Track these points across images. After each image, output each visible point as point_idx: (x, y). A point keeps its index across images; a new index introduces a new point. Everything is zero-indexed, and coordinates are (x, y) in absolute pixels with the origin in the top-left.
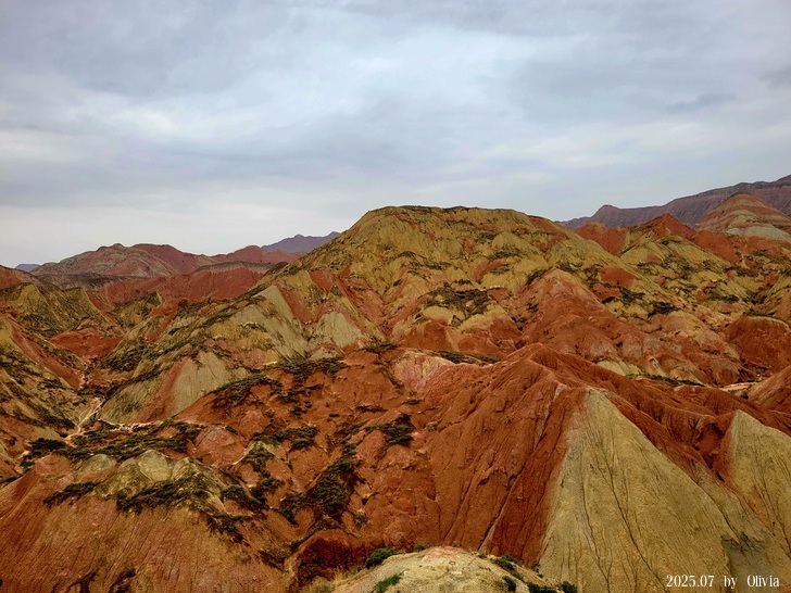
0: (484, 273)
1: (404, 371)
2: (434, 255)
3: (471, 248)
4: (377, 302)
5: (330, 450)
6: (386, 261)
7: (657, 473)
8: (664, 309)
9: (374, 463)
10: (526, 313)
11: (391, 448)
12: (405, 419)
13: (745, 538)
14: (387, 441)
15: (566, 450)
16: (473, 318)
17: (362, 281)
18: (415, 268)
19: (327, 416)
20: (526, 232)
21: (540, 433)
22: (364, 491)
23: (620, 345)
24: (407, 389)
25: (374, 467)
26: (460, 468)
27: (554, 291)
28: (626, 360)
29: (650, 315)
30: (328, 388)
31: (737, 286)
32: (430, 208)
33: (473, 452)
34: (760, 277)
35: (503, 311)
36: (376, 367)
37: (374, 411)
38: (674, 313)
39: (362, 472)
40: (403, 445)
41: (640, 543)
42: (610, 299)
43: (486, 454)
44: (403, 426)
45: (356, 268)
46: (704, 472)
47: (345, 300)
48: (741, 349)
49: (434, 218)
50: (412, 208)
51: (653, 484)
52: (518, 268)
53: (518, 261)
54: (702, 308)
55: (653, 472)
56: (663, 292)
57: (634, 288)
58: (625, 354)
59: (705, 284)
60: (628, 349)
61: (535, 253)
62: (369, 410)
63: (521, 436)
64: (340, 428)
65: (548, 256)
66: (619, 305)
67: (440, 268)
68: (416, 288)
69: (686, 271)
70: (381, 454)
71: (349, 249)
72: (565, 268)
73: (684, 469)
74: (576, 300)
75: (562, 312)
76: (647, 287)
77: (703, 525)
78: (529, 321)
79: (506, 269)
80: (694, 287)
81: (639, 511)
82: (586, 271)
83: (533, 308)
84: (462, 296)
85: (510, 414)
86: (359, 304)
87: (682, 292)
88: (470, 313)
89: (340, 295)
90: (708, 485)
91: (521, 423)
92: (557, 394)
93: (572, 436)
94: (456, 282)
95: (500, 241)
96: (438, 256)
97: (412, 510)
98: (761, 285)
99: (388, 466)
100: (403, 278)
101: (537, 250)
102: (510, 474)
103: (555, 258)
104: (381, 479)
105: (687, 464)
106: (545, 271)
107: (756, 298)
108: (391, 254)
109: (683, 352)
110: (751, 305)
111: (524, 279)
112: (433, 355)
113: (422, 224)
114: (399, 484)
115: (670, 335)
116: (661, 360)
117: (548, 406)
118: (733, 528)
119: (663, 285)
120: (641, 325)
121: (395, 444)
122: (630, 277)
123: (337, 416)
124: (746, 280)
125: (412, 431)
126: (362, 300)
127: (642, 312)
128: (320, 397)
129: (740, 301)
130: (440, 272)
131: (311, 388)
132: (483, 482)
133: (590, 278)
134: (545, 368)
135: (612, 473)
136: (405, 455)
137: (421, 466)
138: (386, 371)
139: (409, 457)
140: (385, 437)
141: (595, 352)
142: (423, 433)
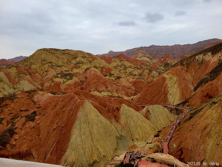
0: (73, 68)
1: (37, 98)
2: (59, 63)
3: (70, 61)
4: (40, 77)
5: (7, 125)
6: (43, 65)
7: (101, 122)
8: (119, 78)
10: (84, 80)
11: (27, 122)
12: (35, 113)
13: (121, 136)
14: (27, 120)
15: (77, 118)
16: (69, 81)
17: (35, 70)
18: (52, 67)
19: (8, 114)
20: (86, 57)
21: (72, 114)
22: (16, 137)
23: (107, 87)
24: (38, 103)
25: (21, 129)
26: (48, 126)
27: (91, 73)
28: (108, 91)
29: (116, 79)
30: (10, 105)
31: (136, 72)
32: (58, 49)
33: (52, 121)
34: (142, 70)
35: (77, 79)
36: (28, 97)
37: (25, 111)
38: (121, 79)
39: (16, 131)
40: (32, 121)
41: (94, 141)
42: (106, 76)
43: (56, 121)
44: (33, 115)
45: (33, 67)
46: (113, 120)
47: (28, 76)
48: (136, 87)
49: (59, 52)
50: (52, 49)
51: (99, 125)
52: (83, 67)
53: (83, 65)
54: (128, 78)
55: (100, 122)
56: (119, 74)
57: (112, 73)
58: (108, 90)
59: (129, 71)
60: (109, 88)
61: (88, 63)
62: (23, 111)
63: (66, 115)
64: (13, 117)
65: (91, 64)
66: (108, 77)
67: (60, 67)
68: (52, 72)
69: (125, 68)
70: (24, 124)
71: (31, 60)
72: (95, 67)
73: (109, 120)
74: (97, 76)
75: (93, 79)
76: (116, 72)
77: (111, 134)
78: (85, 82)
79: (79, 67)
80: (127, 72)
81: (95, 133)
82: (101, 68)
83: (86, 78)
84: (66, 75)
85: (64, 109)
86: (33, 77)
87: (124, 74)
88: (68, 79)
89: (27, 75)
90: (114, 123)
91: (67, 111)
92: (77, 102)
93: (79, 114)
94: (65, 71)
95: (78, 59)
96: (60, 63)
97: (31, 141)
98: (142, 72)
99: (26, 128)
100: (48, 70)
101: (88, 62)
102: (62, 126)
103: (93, 64)
104: (23, 132)
105: (109, 118)
106: (90, 68)
107: (140, 75)
108: (45, 62)
109: (122, 89)
110: (139, 77)
111: (84, 70)
112: (48, 93)
113: (55, 54)
114: (28, 133)
115: (120, 84)
116: (116, 91)
117: (74, 106)
118: (119, 134)
119: (120, 72)
120: (113, 82)
121: (29, 121)
122: (112, 70)
123: (12, 113)
124: (138, 70)
125: (36, 116)
126: (34, 76)
127: (114, 79)
128: (7, 108)
129: (137, 76)
130: (60, 68)
131: (4, 105)
132: (54, 130)
133: (102, 70)
134: (76, 96)
135: (89, 123)
136: (32, 124)
137: (37, 127)
138: (31, 99)
139: (33, 124)
140: (26, 119)
141: (101, 90)
142: (40, 116)
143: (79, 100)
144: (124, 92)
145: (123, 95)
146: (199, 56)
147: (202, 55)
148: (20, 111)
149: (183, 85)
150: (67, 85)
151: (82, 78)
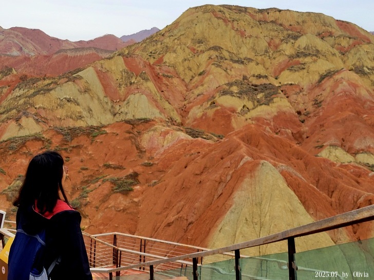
0: (283, 70)
1: (149, 141)
9: (98, 205)
11: (113, 196)
12: (135, 176)
14: (112, 190)
15: (231, 206)
19: (78, 169)
21: (220, 192)
24: (148, 155)
25: (97, 208)
26: (158, 214)
30: (86, 148)
33: (170, 203)
35: (288, 104)
36: (128, 135)
37: (115, 168)
40: (123, 194)
43: (178, 205)
44: (130, 181)
47: (151, 84)
62: (111, 167)
63: (205, 193)
64: (86, 179)
70: (105, 199)
85: (203, 177)
88: (259, 103)
89: (147, 80)
91: (208, 183)
92: (241, 164)
93: (239, 196)
99: (107, 208)
102: (189, 221)
104: (100, 215)
111: (317, 77)
114: (110, 221)
117: (231, 172)
121: (117, 192)
123: (87, 169)
125: (136, 185)
128: (78, 154)
131: (73, 147)
132: (169, 225)
134: (242, 144)
136: (122, 201)
137: (131, 210)
138: (135, 139)
139: (125, 203)
140: (112, 187)
142: (144, 187)
143: (247, 158)
148: (105, 165)
150: (252, 119)
151: (304, 102)
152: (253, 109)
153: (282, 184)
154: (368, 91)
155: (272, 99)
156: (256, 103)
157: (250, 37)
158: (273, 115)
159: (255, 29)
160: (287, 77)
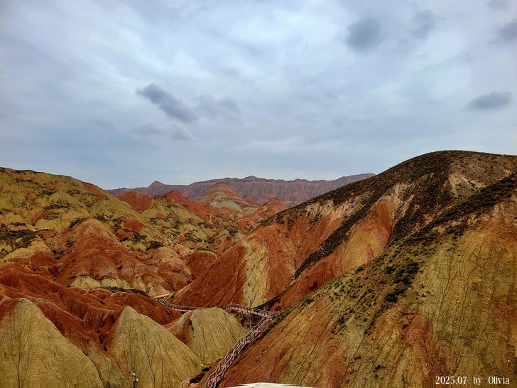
0: (40, 218)
3: (33, 200)
7: (56, 352)
8: (155, 245)
10: (64, 248)
13: (108, 385)
16: (18, 251)
20: (78, 192)
23: (120, 268)
27: (86, 233)
28: (122, 277)
29: (148, 249)
31: (202, 233)
34: (215, 229)
35: (45, 246)
38: (160, 248)
42: (125, 239)
46: (93, 347)
48: (193, 269)
51: (50, 359)
52: (65, 216)
53: (67, 212)
54: (179, 246)
55: (52, 352)
56: (159, 235)
57: (142, 233)
58: (123, 274)
59: (186, 232)
60: (125, 271)
61: (81, 207)
65: (90, 209)
66: (130, 243)
69: (178, 223)
72: (101, 218)
73: (80, 346)
74: (101, 239)
75: (88, 247)
76: (150, 234)
78: (65, 253)
79: (56, 216)
80: (179, 233)
81: (32, 380)
82: (114, 220)
83: (70, 244)
84: (14, 234)
87: (172, 236)
88: (18, 246)
90: (93, 355)
94: (12, 224)
95: (55, 197)
96: (3, 205)
98: (214, 233)
101: (84, 205)
103: (95, 211)
105: (83, 343)
106: (84, 219)
107: (211, 240)
109: (159, 271)
110: (208, 244)
111: (69, 224)
115: (157, 261)
116: (143, 277)
118: (102, 380)
119: (162, 232)
120: (141, 255)
122: (142, 225)
124: (208, 230)
127: (143, 247)
129: (203, 242)
133: (116, 225)
135: (21, 356)
141: (102, 273)
143: (6, 298)
144: (162, 280)
145: (160, 286)
146: (312, 206)
147: (318, 204)
149: (275, 266)
150: (11, 260)
151: (59, 243)
152: (12, 251)
153: (40, 315)
154: (108, 233)
155: (30, 243)
156: (14, 247)
157: (8, 192)
158: (31, 255)
159: (13, 186)
160: (43, 224)
